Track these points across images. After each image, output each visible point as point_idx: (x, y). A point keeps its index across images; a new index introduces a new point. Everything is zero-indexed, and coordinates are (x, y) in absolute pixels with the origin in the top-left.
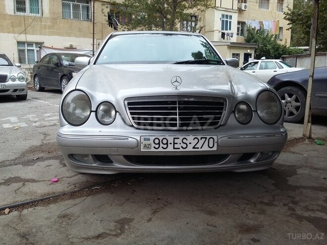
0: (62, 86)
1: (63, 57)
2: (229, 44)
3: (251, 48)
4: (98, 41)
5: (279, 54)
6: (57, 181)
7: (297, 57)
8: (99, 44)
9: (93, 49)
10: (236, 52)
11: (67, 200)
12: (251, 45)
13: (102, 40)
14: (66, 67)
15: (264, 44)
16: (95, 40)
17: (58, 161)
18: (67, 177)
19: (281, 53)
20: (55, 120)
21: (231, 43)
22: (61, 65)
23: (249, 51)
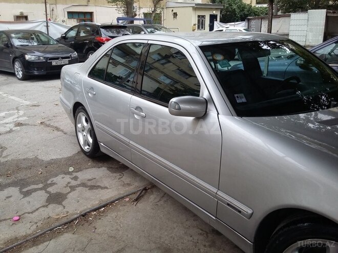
0: (16, 69)
1: (13, 35)
2: (194, 5)
3: (216, 9)
4: (52, 6)
5: (244, 14)
6: (19, 219)
7: (262, 19)
8: (53, 10)
9: (47, 20)
10: (201, 13)
11: (30, 247)
12: (216, 5)
13: (56, 4)
14: (17, 48)
15: (229, 4)
16: (48, 6)
17: (18, 189)
18: (29, 213)
19: (246, 13)
20: (10, 123)
21: (196, 4)
22: (12, 46)
23: (214, 12)
